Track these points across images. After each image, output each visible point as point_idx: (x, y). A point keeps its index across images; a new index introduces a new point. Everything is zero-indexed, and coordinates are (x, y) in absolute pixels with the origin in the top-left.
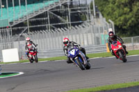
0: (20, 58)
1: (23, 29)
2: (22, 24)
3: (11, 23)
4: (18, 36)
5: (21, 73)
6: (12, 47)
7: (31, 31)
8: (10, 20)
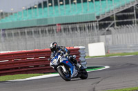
0: (107, 52)
1: (110, 23)
2: (109, 19)
3: (98, 17)
4: (104, 30)
5: (107, 67)
6: (99, 41)
7: (117, 25)
8: (97, 14)
